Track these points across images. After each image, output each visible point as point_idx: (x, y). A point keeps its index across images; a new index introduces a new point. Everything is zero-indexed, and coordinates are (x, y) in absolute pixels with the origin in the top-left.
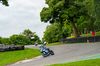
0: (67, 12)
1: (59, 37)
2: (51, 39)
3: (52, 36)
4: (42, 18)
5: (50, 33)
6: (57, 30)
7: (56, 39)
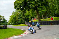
0: (34, 3)
1: (22, 20)
2: (16, 21)
3: (17, 19)
4: (15, 6)
5: (15, 17)
6: (20, 15)
7: (20, 22)
